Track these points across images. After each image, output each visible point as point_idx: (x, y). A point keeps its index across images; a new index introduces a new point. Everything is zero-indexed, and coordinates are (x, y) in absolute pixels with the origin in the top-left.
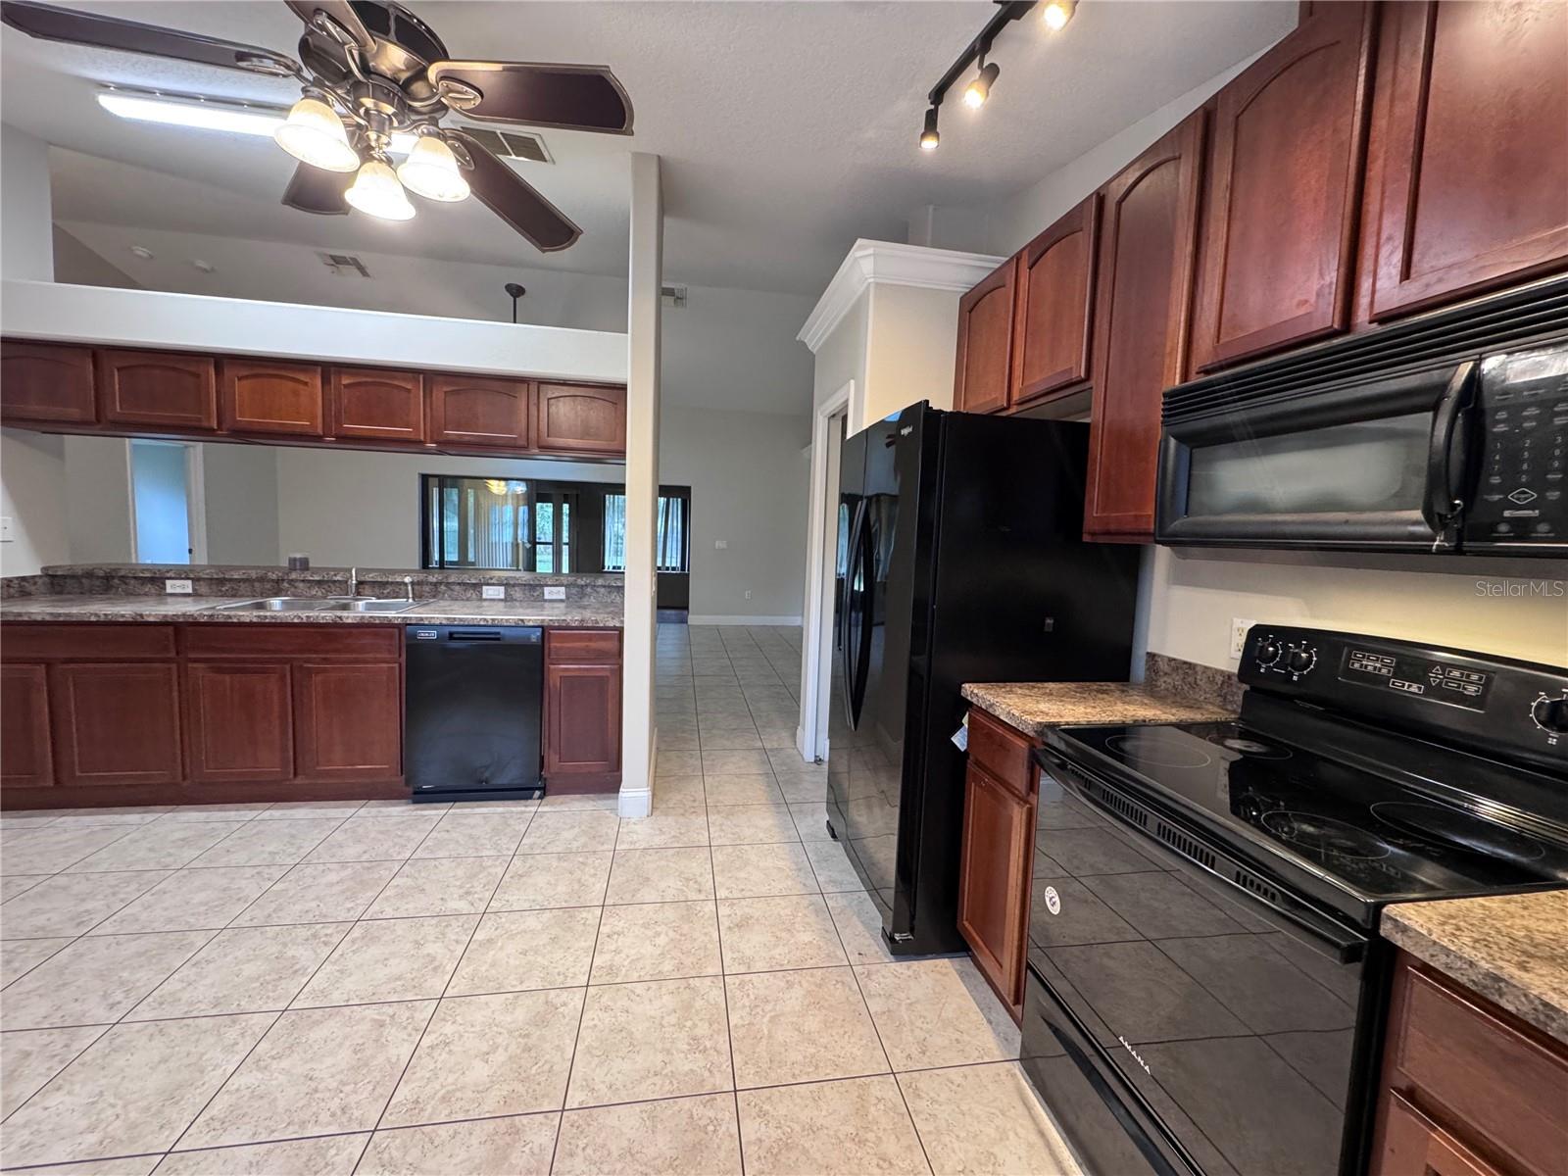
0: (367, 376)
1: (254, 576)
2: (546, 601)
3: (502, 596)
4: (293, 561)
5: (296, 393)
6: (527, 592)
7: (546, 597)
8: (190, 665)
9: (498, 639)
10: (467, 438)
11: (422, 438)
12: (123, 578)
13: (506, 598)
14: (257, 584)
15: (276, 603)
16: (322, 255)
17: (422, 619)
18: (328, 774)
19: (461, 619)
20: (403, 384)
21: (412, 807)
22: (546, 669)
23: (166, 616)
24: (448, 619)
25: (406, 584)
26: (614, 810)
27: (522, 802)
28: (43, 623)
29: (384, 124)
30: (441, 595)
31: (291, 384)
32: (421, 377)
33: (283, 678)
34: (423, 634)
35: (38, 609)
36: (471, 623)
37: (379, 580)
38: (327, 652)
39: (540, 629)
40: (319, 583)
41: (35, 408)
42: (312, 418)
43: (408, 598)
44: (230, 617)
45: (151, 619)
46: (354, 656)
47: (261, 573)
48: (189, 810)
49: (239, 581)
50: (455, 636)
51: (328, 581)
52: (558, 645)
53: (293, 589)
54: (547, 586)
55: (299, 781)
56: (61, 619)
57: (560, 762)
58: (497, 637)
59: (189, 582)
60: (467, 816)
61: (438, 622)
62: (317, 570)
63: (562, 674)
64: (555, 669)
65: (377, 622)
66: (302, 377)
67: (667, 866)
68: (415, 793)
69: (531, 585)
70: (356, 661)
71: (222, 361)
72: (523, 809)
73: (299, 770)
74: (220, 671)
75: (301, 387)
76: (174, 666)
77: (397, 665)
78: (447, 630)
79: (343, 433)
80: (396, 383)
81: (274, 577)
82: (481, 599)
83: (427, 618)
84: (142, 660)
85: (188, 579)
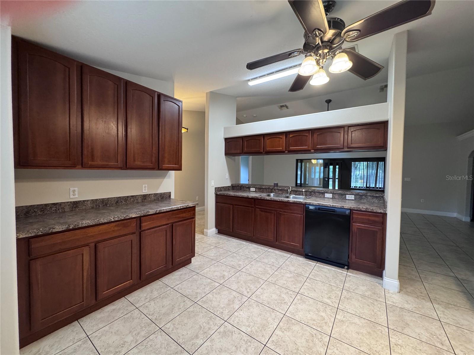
0: (296, 134)
1: (267, 188)
2: (347, 199)
3: (331, 197)
4: (275, 184)
5: (279, 141)
6: (340, 196)
7: (347, 198)
8: (256, 209)
9: (334, 212)
10: (323, 148)
11: (310, 149)
12: (243, 187)
13: (332, 197)
14: (267, 190)
15: (272, 194)
16: (278, 106)
17: (310, 203)
18: (283, 243)
19: (322, 204)
20: (305, 134)
21: (305, 259)
22: (351, 225)
23: (252, 197)
24: (318, 203)
25: (303, 192)
26: (382, 285)
27: (341, 269)
28: (233, 196)
29: (325, 56)
30: (312, 195)
31: (278, 139)
32: (311, 131)
33: (275, 214)
34: (311, 207)
35: (232, 193)
36: (326, 205)
37: (296, 190)
38: (285, 209)
39: (350, 210)
40: (281, 190)
41: (233, 151)
42: (283, 148)
43: (303, 196)
44: (264, 198)
45: (250, 197)
46: (292, 211)
47: (269, 187)
48: (255, 244)
49: (264, 189)
50: (320, 209)
51: (283, 190)
52: (356, 216)
53: (275, 191)
54: (347, 194)
55: (277, 243)
56: (235, 196)
57: (356, 258)
58: (334, 211)
59: (254, 189)
60: (323, 268)
61: (315, 204)
62: (280, 187)
63: (357, 227)
64: (355, 225)
65: (298, 202)
66: (281, 137)
67: (417, 321)
68: (306, 255)
69: (341, 194)
70: (292, 213)
71: (264, 136)
72: (342, 271)
73: (277, 241)
74: (262, 211)
75: (281, 139)
76: (253, 209)
77: (303, 216)
78: (318, 207)
79: (290, 150)
80: (303, 134)
81: (271, 188)
82: (324, 197)
83: (312, 203)
84: (248, 207)
85: (254, 188)
